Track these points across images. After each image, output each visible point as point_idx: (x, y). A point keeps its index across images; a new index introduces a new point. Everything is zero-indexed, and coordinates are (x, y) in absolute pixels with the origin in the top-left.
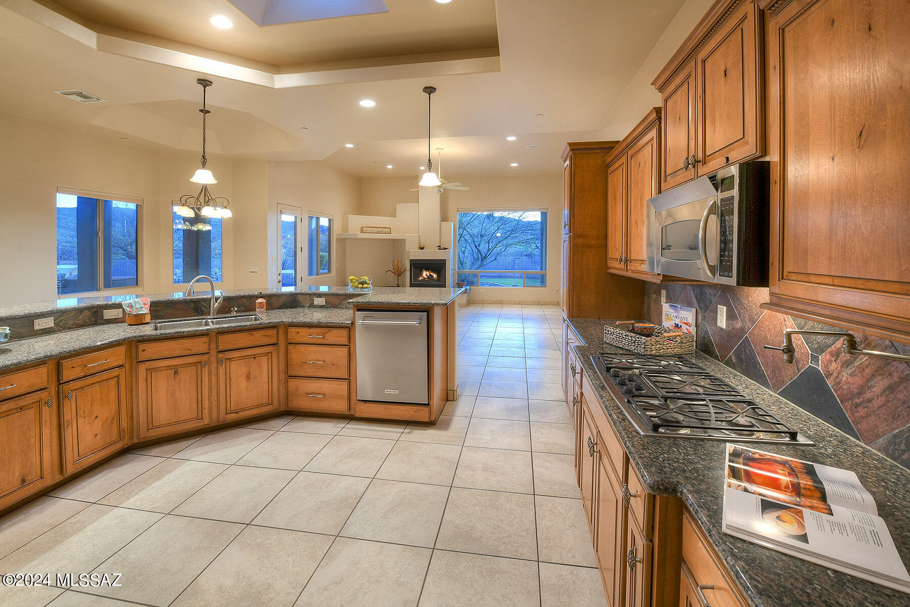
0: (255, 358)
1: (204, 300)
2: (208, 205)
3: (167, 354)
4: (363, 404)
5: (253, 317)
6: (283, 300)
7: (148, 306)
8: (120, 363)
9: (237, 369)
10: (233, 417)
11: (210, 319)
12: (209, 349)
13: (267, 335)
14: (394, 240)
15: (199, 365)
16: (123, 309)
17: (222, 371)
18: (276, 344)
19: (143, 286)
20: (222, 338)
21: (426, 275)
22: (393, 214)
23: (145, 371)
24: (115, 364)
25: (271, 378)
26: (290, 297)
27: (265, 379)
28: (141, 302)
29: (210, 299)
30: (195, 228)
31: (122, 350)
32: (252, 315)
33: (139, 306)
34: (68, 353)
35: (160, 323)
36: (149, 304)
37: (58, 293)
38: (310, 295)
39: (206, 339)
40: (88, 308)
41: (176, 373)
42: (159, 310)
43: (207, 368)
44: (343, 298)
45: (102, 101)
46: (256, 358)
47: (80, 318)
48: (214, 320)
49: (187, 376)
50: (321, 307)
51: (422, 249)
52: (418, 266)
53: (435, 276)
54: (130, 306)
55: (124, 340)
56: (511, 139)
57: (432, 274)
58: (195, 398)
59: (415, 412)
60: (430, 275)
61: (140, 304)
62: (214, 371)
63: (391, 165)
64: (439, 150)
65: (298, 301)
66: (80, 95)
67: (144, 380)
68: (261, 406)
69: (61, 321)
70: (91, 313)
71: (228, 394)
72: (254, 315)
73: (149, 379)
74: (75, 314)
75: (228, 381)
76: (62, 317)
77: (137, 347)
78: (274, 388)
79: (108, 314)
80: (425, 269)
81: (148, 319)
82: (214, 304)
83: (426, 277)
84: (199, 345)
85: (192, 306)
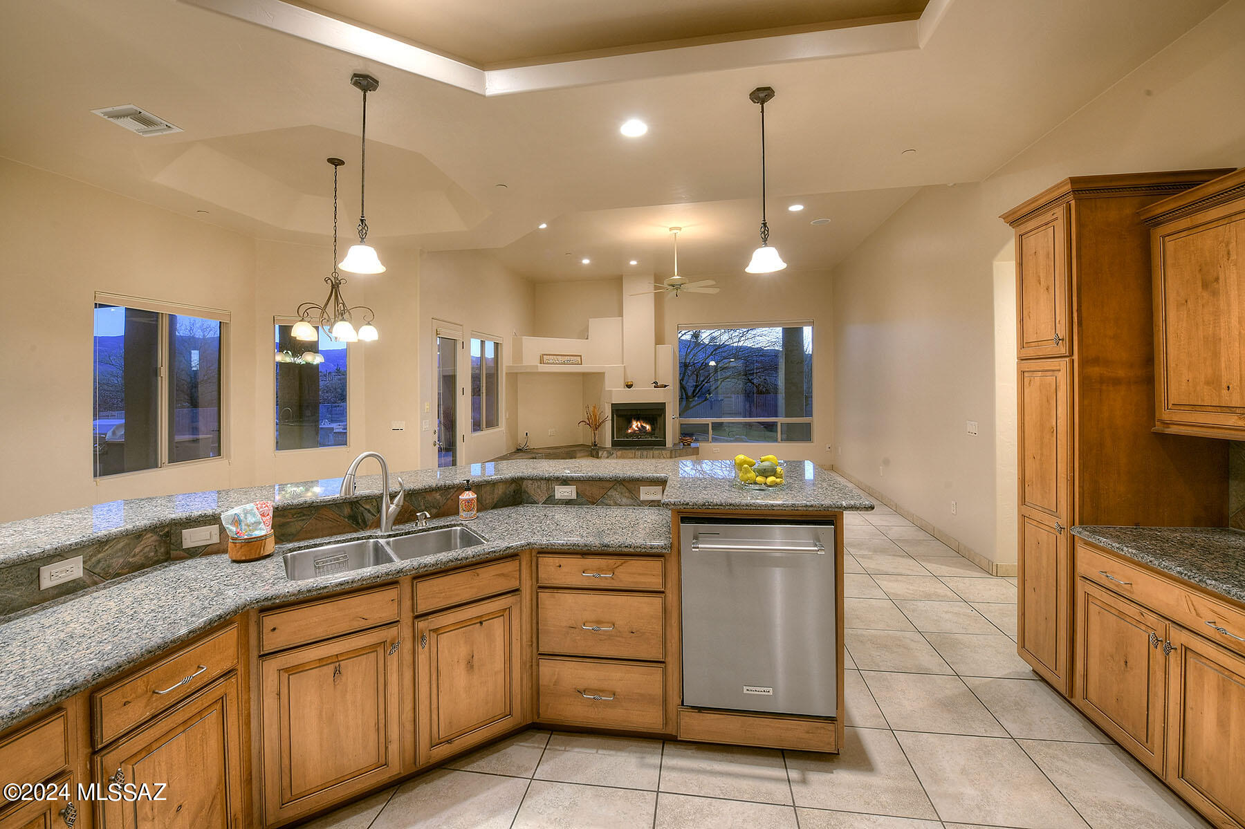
0: (481, 623)
1: (368, 499)
2: (343, 320)
3: (320, 633)
4: (696, 715)
5: (459, 528)
6: (500, 491)
7: (269, 519)
8: (227, 666)
9: (451, 648)
10: (443, 751)
11: (382, 537)
12: (399, 614)
13: (503, 574)
14: (584, 375)
15: (381, 651)
16: (221, 525)
17: (422, 657)
18: (517, 590)
19: (228, 457)
20: (424, 587)
21: (637, 426)
22: (584, 334)
23: (276, 675)
24: (216, 672)
25: (509, 660)
26: (511, 484)
27: (499, 664)
28: (256, 511)
29: (381, 497)
30: (299, 361)
31: (229, 636)
32: (455, 525)
33: (253, 520)
34: (115, 670)
35: (291, 550)
36: (271, 515)
37: (95, 476)
38: (548, 480)
39: (392, 593)
40: (153, 529)
41: (337, 672)
42: (288, 523)
43: (395, 655)
44: (608, 485)
45: (176, 130)
46: (484, 623)
47: (137, 550)
48: (391, 539)
49: (358, 674)
50: (568, 502)
51: (629, 386)
52: (625, 414)
53: (648, 427)
54: (236, 521)
55: (235, 612)
56: (796, 208)
57: (644, 425)
58: (372, 722)
59: (808, 732)
60: (642, 426)
61: (254, 515)
62: (408, 658)
63: (588, 258)
64: (675, 231)
65: (525, 492)
66: (138, 117)
67: (275, 694)
68: (493, 720)
69: (99, 561)
70: (158, 538)
71: (434, 706)
72: (458, 525)
73: (284, 691)
74: (126, 544)
75: (434, 677)
76: (99, 552)
77: (259, 625)
78: (514, 682)
79: (193, 537)
80: (634, 419)
81: (270, 546)
82: (388, 507)
83: (636, 429)
84: (379, 606)
85: (347, 511)
